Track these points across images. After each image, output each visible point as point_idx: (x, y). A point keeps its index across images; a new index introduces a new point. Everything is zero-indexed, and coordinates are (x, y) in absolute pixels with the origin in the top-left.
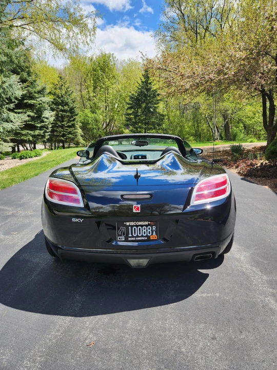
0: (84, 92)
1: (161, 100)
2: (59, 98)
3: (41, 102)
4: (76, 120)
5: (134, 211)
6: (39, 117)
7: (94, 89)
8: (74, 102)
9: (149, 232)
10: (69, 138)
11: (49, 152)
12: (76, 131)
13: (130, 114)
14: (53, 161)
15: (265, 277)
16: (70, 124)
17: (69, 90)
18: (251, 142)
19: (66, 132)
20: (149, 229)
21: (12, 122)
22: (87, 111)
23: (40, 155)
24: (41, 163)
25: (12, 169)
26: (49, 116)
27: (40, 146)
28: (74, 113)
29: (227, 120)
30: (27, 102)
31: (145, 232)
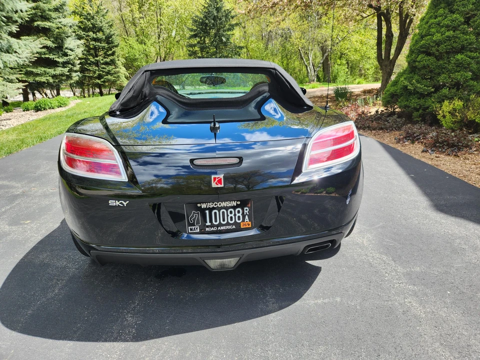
0: (126, 11)
1: (237, 24)
2: (89, 20)
3: (60, 25)
4: (116, 54)
5: (214, 185)
6: (59, 48)
7: (140, 8)
8: (111, 26)
9: (239, 217)
10: (109, 81)
11: (79, 101)
12: (117, 70)
13: (194, 46)
14: (85, 112)
15: (400, 269)
16: (108, 60)
17: (102, 8)
18: (358, 84)
19: (103, 72)
20: (239, 212)
21: (16, 52)
22: (132, 41)
23: (65, 105)
24: (67, 116)
25: (22, 125)
26: (75, 47)
27: (66, 93)
28: (112, 43)
29: (326, 54)
30: (38, 25)
31: (231, 218)
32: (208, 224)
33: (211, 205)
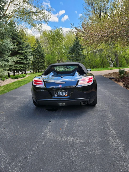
1: (84, 48)
2: (37, 50)
3: (26, 52)
4: (44, 59)
7: (53, 45)
8: (43, 51)
10: (41, 68)
12: (44, 64)
13: (69, 56)
16: (42, 61)
17: (41, 46)
19: (40, 65)
26: (31, 58)
28: (43, 56)
29: (117, 57)
30: (20, 52)
32: (59, 95)
33: (59, 91)
